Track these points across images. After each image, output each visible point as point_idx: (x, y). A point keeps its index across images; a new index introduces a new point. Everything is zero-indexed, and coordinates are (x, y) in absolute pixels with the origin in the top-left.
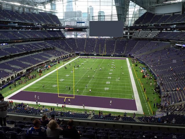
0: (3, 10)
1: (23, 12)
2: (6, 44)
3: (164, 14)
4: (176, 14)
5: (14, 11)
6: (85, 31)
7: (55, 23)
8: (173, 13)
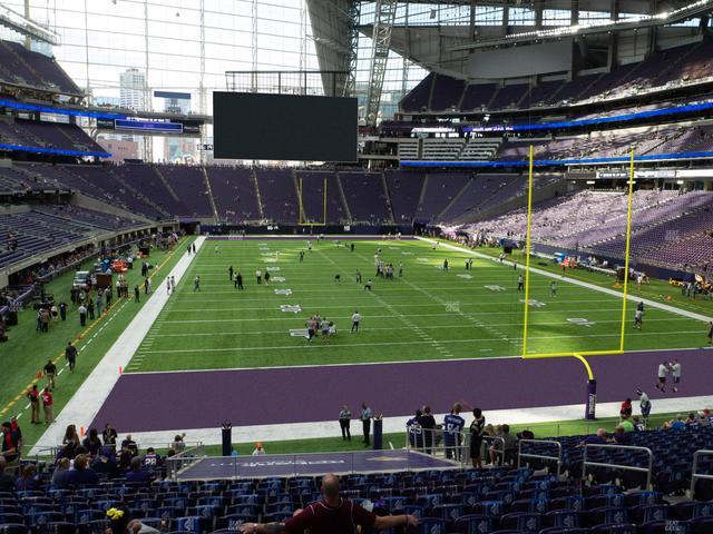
3: (502, 82)
4: (545, 79)
6: (197, 134)
8: (540, 76)
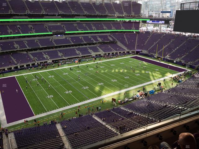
0: (79, 3)
1: (101, 3)
2: (61, 36)
5: (91, 3)
7: (133, 14)
